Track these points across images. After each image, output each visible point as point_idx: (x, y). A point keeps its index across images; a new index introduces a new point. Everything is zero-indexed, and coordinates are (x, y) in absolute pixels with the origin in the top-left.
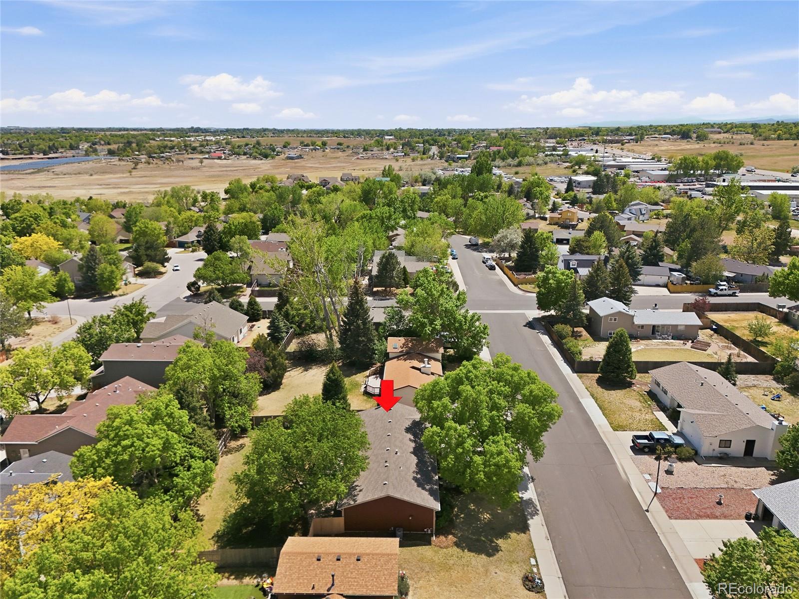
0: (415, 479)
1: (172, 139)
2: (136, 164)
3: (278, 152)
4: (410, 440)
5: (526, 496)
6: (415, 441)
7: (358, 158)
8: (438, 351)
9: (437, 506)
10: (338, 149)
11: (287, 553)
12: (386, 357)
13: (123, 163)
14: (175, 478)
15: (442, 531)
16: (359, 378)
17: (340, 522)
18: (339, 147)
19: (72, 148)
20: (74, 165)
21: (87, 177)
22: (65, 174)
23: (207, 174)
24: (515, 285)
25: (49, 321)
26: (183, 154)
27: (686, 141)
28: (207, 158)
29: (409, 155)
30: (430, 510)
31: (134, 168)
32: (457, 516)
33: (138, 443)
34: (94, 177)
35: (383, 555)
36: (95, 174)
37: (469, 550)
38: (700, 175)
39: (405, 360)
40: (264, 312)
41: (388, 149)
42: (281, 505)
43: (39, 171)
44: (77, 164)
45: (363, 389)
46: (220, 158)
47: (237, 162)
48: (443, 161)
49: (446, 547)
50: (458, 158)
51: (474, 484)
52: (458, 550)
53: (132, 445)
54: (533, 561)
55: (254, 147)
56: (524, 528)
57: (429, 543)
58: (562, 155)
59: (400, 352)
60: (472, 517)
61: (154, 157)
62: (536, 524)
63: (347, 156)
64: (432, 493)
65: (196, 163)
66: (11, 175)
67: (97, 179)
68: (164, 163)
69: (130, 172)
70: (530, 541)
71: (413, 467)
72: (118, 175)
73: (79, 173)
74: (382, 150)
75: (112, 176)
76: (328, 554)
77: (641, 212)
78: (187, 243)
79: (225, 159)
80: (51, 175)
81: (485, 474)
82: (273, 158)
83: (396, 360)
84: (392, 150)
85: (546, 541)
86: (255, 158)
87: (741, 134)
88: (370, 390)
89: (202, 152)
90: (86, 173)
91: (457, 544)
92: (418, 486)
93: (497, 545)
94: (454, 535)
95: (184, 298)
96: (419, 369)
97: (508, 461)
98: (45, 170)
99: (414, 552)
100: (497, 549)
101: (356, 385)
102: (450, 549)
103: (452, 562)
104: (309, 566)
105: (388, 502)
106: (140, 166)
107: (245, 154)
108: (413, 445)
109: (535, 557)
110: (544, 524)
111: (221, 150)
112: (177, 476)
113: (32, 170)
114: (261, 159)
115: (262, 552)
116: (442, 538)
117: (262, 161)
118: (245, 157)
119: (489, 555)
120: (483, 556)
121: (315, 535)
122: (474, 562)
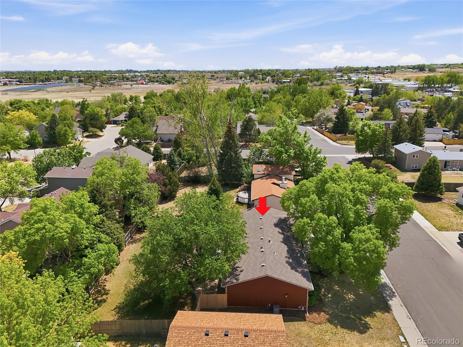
0: (287, 262)
1: (116, 75)
2: (94, 87)
3: (176, 80)
4: (279, 233)
5: (382, 280)
6: (283, 234)
7: (223, 83)
8: (291, 174)
9: (310, 287)
10: (212, 79)
11: (175, 327)
12: (252, 177)
13: (86, 86)
14: (84, 258)
15: (312, 309)
16: (233, 193)
17: (223, 298)
18: (212, 77)
19: (58, 79)
20: (58, 87)
21: (65, 93)
22: (53, 92)
23: (135, 91)
24: (334, 141)
25: (23, 160)
26: (121, 82)
27: (422, 72)
28: (135, 84)
29: (253, 81)
30: (304, 290)
31: (93, 89)
32: (324, 295)
33: (49, 226)
35: (271, 332)
36: (70, 92)
37: (342, 327)
38: (438, 87)
39: (267, 179)
40: (165, 155)
41: (241, 78)
42: (172, 282)
43: (38, 90)
44: (60, 87)
45: (235, 200)
46: (142, 84)
47: (153, 86)
48: (275, 84)
49: (320, 323)
50: (283, 82)
51: (342, 269)
52: (332, 326)
53: (44, 228)
54: (402, 339)
55: (162, 78)
56: (387, 309)
57: (304, 319)
58: (347, 79)
59: (263, 174)
60: (338, 297)
61: (105, 83)
63: (217, 82)
64: (304, 275)
65: (129, 86)
66: (22, 93)
67: (72, 94)
68: (110, 86)
69: (90, 91)
70: (395, 319)
71: (285, 254)
72: (84, 92)
73: (61, 92)
74: (237, 79)
75: (80, 93)
76: (216, 329)
77: (407, 105)
78: (118, 121)
79: (145, 84)
80: (45, 92)
81: (355, 258)
82: (173, 84)
83: (260, 179)
84: (243, 79)
85: (409, 320)
86: (163, 84)
87: (456, 68)
88: (240, 200)
89: (132, 81)
90: (65, 91)
91: (330, 321)
92: (292, 269)
93: (366, 323)
94: (325, 312)
95: (113, 148)
96: (278, 185)
97: (377, 247)
98: (42, 90)
99: (291, 327)
100: (367, 327)
101: (231, 197)
102: (323, 325)
103: (327, 337)
104: (198, 340)
105: (267, 281)
106: (96, 88)
107: (157, 82)
108: (282, 236)
109: (403, 335)
110: (403, 305)
111: (144, 80)
112: (86, 256)
113: (35, 90)
114: (167, 84)
115: (156, 324)
116: (315, 315)
117: (167, 85)
118: (157, 83)
119: (362, 332)
120: (356, 333)
121: (202, 310)
122: (348, 339)
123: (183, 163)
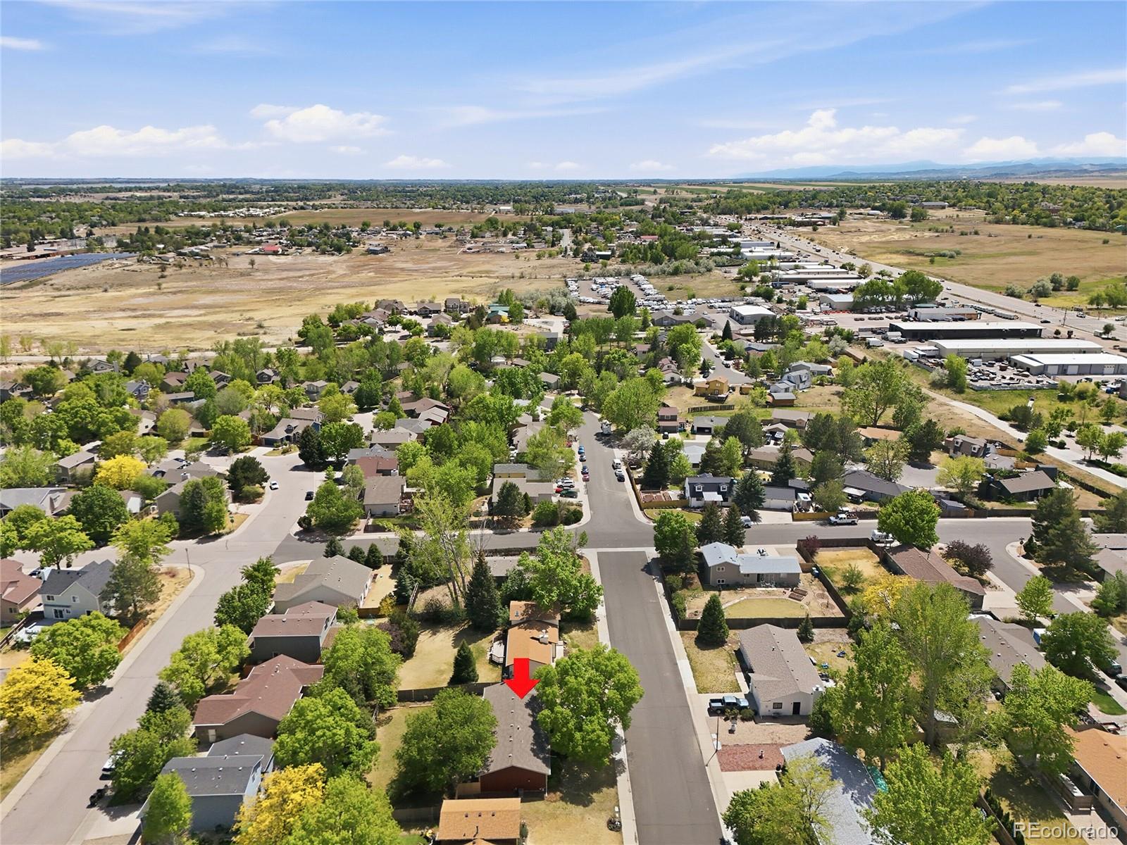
0: (532, 750)
3: (354, 242)
4: (529, 715)
5: (617, 757)
6: (533, 716)
7: (465, 252)
8: (555, 618)
9: (549, 772)
10: (437, 234)
11: (445, 813)
12: (509, 624)
13: (144, 267)
15: (552, 789)
16: (484, 643)
17: (477, 785)
18: (437, 230)
19: (63, 233)
20: (77, 270)
21: (99, 294)
22: (69, 289)
24: (641, 509)
25: (166, 573)
26: (224, 247)
27: (897, 221)
28: (258, 254)
29: (533, 247)
30: (544, 775)
31: (163, 277)
32: (564, 776)
34: (111, 294)
35: (509, 811)
36: (111, 287)
37: (571, 803)
38: (892, 303)
39: (526, 629)
40: (385, 557)
41: (505, 235)
43: (32, 283)
44: (80, 269)
45: (488, 657)
46: (275, 253)
47: (300, 259)
48: (578, 260)
49: (555, 802)
50: (598, 256)
51: (575, 754)
52: (564, 803)
54: (617, 809)
55: (321, 232)
56: (613, 783)
57: (542, 799)
58: (732, 253)
59: (521, 620)
60: (576, 777)
61: (186, 255)
62: (623, 780)
63: (450, 247)
64: (545, 761)
67: (117, 298)
68: (201, 266)
69: (158, 283)
70: (617, 794)
71: (531, 740)
72: (144, 290)
73: (88, 287)
74: (497, 236)
76: (473, 812)
77: (801, 379)
78: (275, 441)
79: (283, 254)
80: (50, 292)
81: (583, 747)
82: (349, 252)
83: (517, 628)
84: (510, 236)
85: (628, 793)
86: (323, 253)
87: (971, 209)
88: (495, 659)
89: (249, 243)
90: (98, 287)
91: (562, 799)
92: (535, 756)
93: (592, 798)
94: (561, 792)
95: (295, 535)
96: (538, 640)
97: (599, 737)
98: (41, 283)
99: (531, 806)
100: (591, 801)
101: (483, 652)
102: (558, 803)
103: (558, 812)
104: (461, 820)
105: (513, 769)
106: (169, 271)
107: (310, 245)
108: (531, 719)
109: (618, 806)
110: (629, 779)
111: (276, 238)
113: (22, 282)
114: (333, 255)
115: (423, 811)
116: (552, 794)
117: (335, 258)
118: (309, 250)
119: (585, 806)
120: (581, 807)
121: (459, 799)
122: (574, 812)
123: (416, 581)
